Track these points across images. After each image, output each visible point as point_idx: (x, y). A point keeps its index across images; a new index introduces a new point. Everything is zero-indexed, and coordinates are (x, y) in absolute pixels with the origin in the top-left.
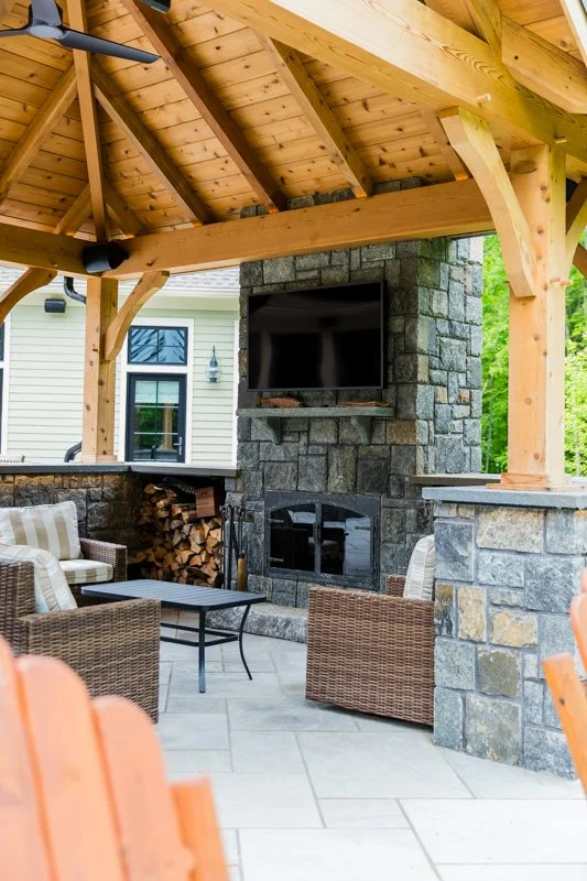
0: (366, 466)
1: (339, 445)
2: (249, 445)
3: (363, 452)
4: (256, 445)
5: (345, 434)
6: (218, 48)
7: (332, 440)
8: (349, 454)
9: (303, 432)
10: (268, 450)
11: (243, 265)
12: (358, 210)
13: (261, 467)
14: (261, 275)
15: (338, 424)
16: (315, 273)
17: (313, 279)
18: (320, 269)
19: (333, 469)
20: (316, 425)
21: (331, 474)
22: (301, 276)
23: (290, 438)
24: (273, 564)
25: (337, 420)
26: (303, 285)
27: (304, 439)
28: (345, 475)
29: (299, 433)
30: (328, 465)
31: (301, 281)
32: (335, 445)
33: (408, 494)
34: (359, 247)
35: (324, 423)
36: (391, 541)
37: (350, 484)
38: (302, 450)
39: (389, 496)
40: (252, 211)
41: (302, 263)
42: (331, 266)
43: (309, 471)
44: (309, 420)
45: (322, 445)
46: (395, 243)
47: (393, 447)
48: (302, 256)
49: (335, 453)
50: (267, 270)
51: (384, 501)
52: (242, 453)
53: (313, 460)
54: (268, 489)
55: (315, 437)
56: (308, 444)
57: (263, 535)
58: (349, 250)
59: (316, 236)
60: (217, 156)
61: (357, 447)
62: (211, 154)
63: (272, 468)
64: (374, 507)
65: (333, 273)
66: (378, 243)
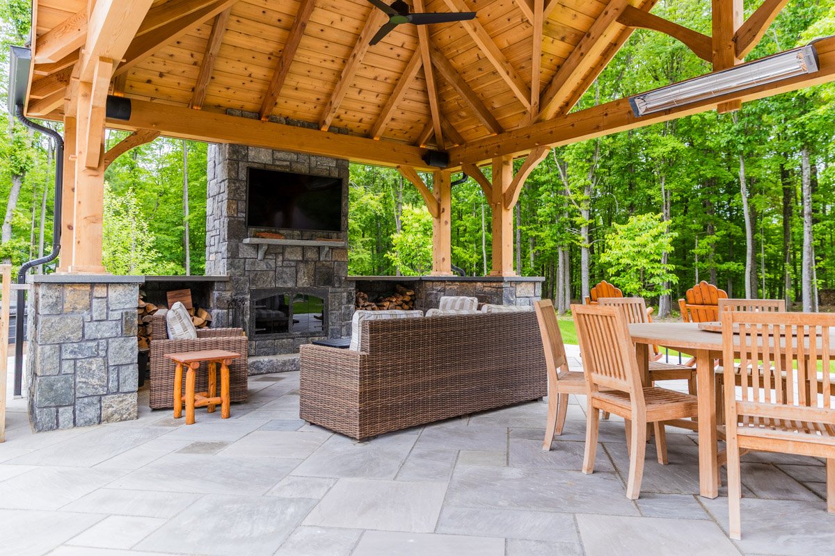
0: (320, 272)
1: (305, 261)
2: (237, 261)
3: (319, 265)
4: (243, 260)
5: (310, 255)
6: (322, 30)
7: (301, 258)
8: (311, 266)
9: (279, 253)
10: (253, 264)
11: (231, 145)
12: (328, 138)
13: (247, 274)
14: (247, 155)
15: (303, 249)
16: (288, 163)
17: (287, 166)
18: (291, 162)
19: (300, 274)
20: (288, 250)
21: (299, 276)
22: (277, 163)
23: (271, 257)
24: (257, 333)
25: (303, 248)
26: (279, 169)
27: (281, 258)
28: (309, 277)
29: (276, 254)
30: (297, 272)
31: (278, 166)
32: (300, 261)
33: (343, 285)
34: (317, 156)
35: (294, 249)
36: (334, 310)
37: (312, 283)
38: (280, 263)
39: (333, 287)
40: (238, 113)
41: (279, 155)
42: (297, 162)
43: (284, 276)
44: (284, 247)
45: (292, 261)
46: (337, 160)
47: (336, 263)
48: (279, 151)
49: (301, 266)
50: (252, 153)
51: (330, 289)
52: (231, 265)
53: (287, 270)
54: (254, 287)
55: (287, 256)
56: (283, 261)
57: (249, 316)
58: (310, 155)
59: (302, 145)
60: (250, 76)
61: (315, 262)
62: (247, 73)
63: (257, 274)
64: (325, 293)
65: (299, 166)
66: (327, 157)
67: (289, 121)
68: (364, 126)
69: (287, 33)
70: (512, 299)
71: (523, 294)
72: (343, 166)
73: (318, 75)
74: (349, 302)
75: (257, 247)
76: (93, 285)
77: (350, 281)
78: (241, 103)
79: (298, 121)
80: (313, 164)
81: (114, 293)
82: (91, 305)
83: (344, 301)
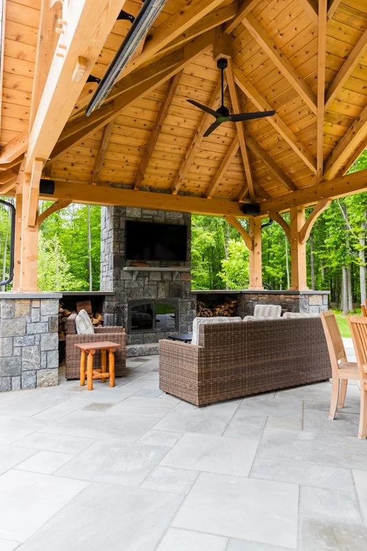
0: (173, 288)
1: (163, 281)
2: (119, 281)
3: (172, 283)
4: (123, 282)
5: (166, 277)
6: (172, 129)
7: (160, 279)
8: (167, 284)
9: (146, 276)
10: (130, 283)
11: (115, 207)
12: (177, 199)
13: (126, 290)
14: (125, 213)
16: (151, 217)
17: (151, 219)
18: (153, 216)
19: (160, 290)
20: (152, 274)
22: (145, 217)
23: (141, 279)
24: (133, 329)
25: (162, 272)
26: (145, 221)
27: (147, 279)
28: (165, 292)
29: (144, 277)
30: (158, 289)
31: (145, 219)
32: (160, 281)
33: (188, 297)
34: (170, 211)
35: (156, 273)
36: (183, 313)
37: (168, 295)
38: (147, 283)
39: (182, 298)
40: (119, 186)
41: (146, 212)
42: (157, 216)
43: (150, 291)
44: (149, 272)
45: (155, 281)
46: (183, 213)
47: (183, 282)
48: (145, 209)
49: (161, 284)
50: (128, 211)
51: (180, 300)
52: (116, 285)
53: (152, 287)
54: (130, 299)
55: (151, 278)
56: (149, 281)
57: (127, 318)
58: (165, 211)
59: (160, 204)
60: (127, 161)
61: (170, 282)
62: (125, 160)
63: (131, 291)
64: (176, 303)
65: (159, 218)
66: (177, 212)
67: (152, 190)
68: (201, 190)
69: (150, 132)
70: (306, 307)
71: (314, 303)
72: (187, 218)
73: (170, 158)
74: (192, 308)
75: (132, 272)
76: (31, 300)
77: (193, 294)
78: (121, 180)
79: (158, 189)
80: (168, 217)
81: (44, 305)
82: (30, 313)
83: (189, 307)
